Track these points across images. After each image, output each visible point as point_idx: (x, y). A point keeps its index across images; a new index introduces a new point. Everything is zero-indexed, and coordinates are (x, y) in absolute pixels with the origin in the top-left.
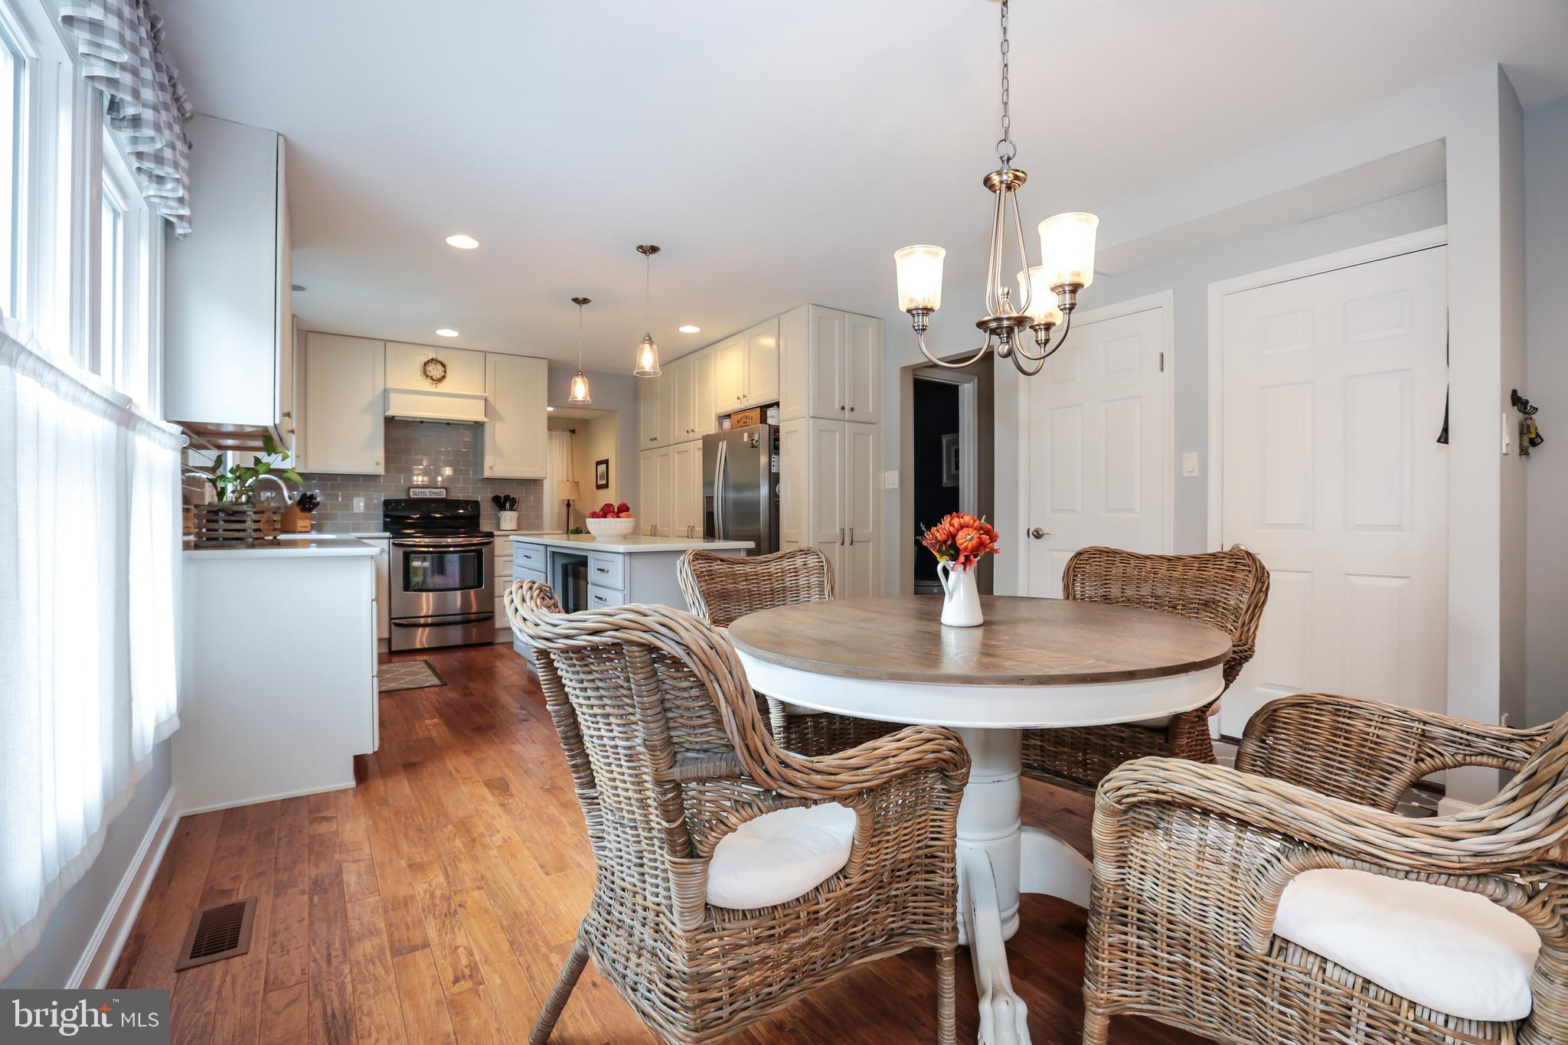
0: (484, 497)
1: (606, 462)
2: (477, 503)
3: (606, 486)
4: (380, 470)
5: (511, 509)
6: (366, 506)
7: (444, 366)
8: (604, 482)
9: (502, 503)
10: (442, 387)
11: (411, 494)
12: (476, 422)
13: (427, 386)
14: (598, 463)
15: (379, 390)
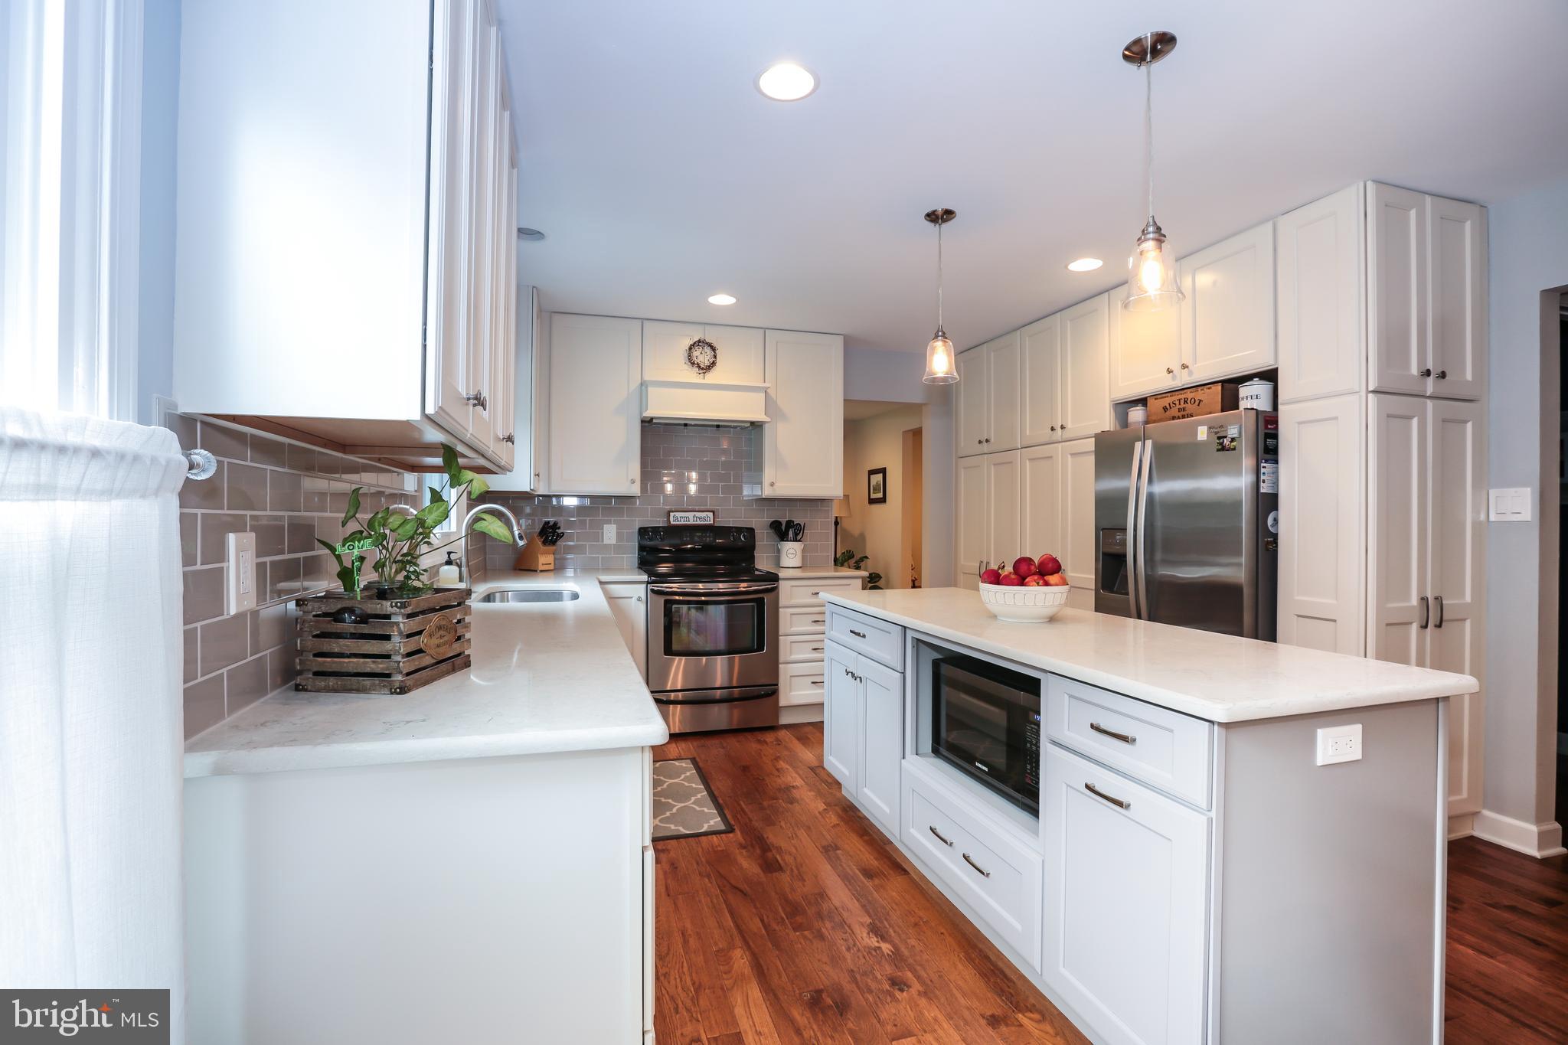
0: (759, 522)
1: (883, 471)
2: (751, 531)
3: (883, 500)
4: (635, 490)
5: (795, 540)
6: (619, 536)
7: (713, 349)
8: (880, 495)
9: (784, 531)
10: (711, 378)
11: (671, 519)
12: (752, 423)
13: (692, 376)
14: (872, 472)
15: (635, 384)
